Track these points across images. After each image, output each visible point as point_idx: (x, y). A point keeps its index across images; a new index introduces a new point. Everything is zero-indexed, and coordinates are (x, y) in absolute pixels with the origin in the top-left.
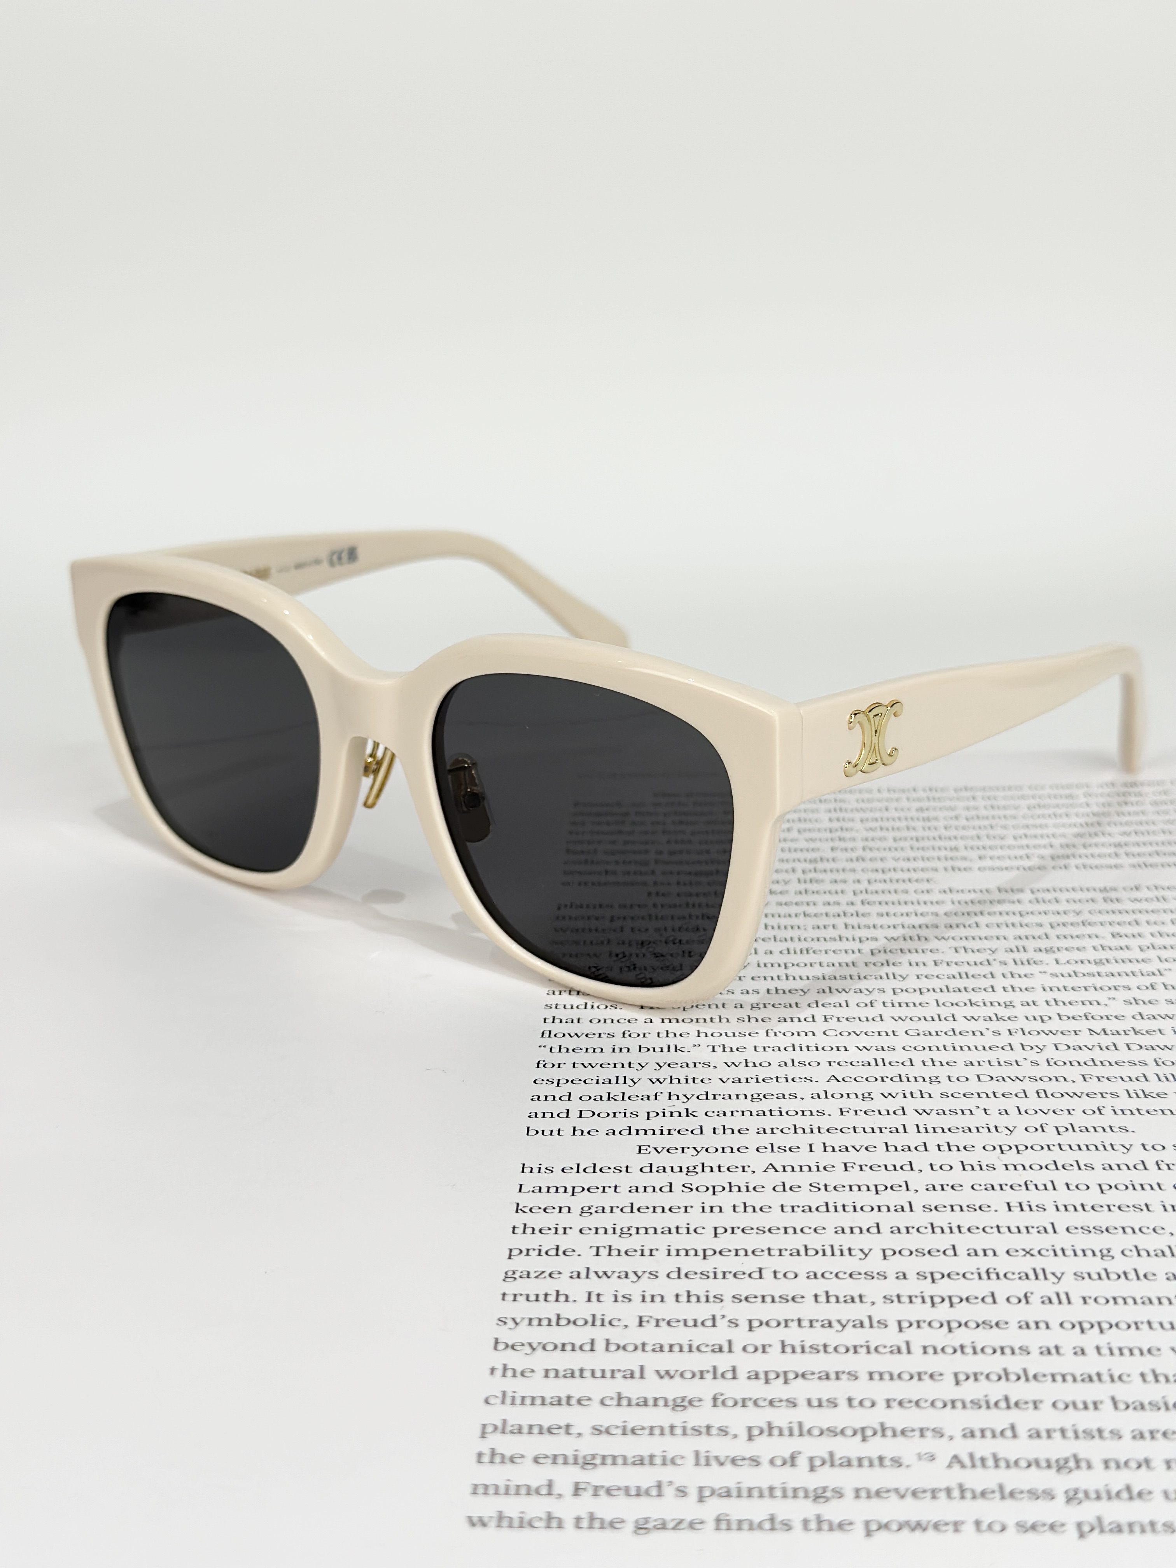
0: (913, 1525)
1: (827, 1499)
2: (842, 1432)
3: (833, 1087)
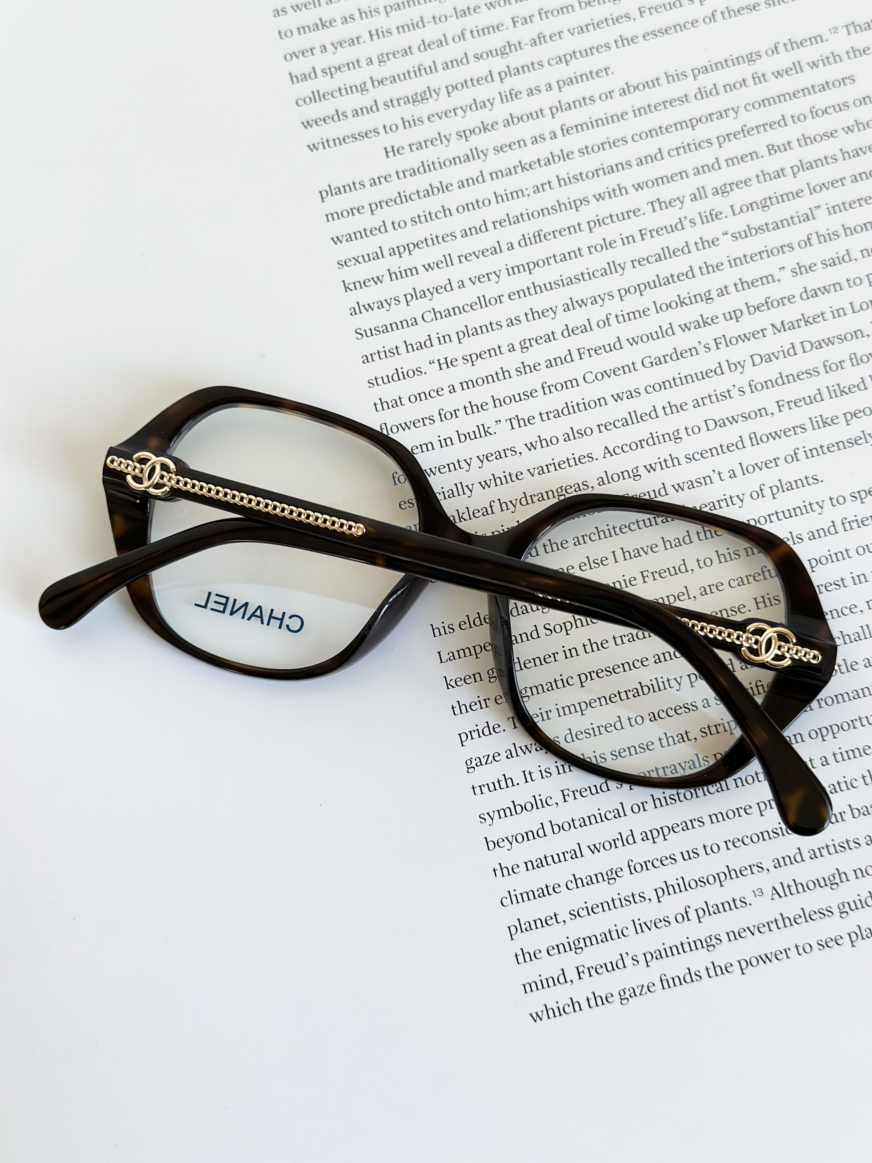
0: (764, 957)
1: (714, 947)
2: (708, 880)
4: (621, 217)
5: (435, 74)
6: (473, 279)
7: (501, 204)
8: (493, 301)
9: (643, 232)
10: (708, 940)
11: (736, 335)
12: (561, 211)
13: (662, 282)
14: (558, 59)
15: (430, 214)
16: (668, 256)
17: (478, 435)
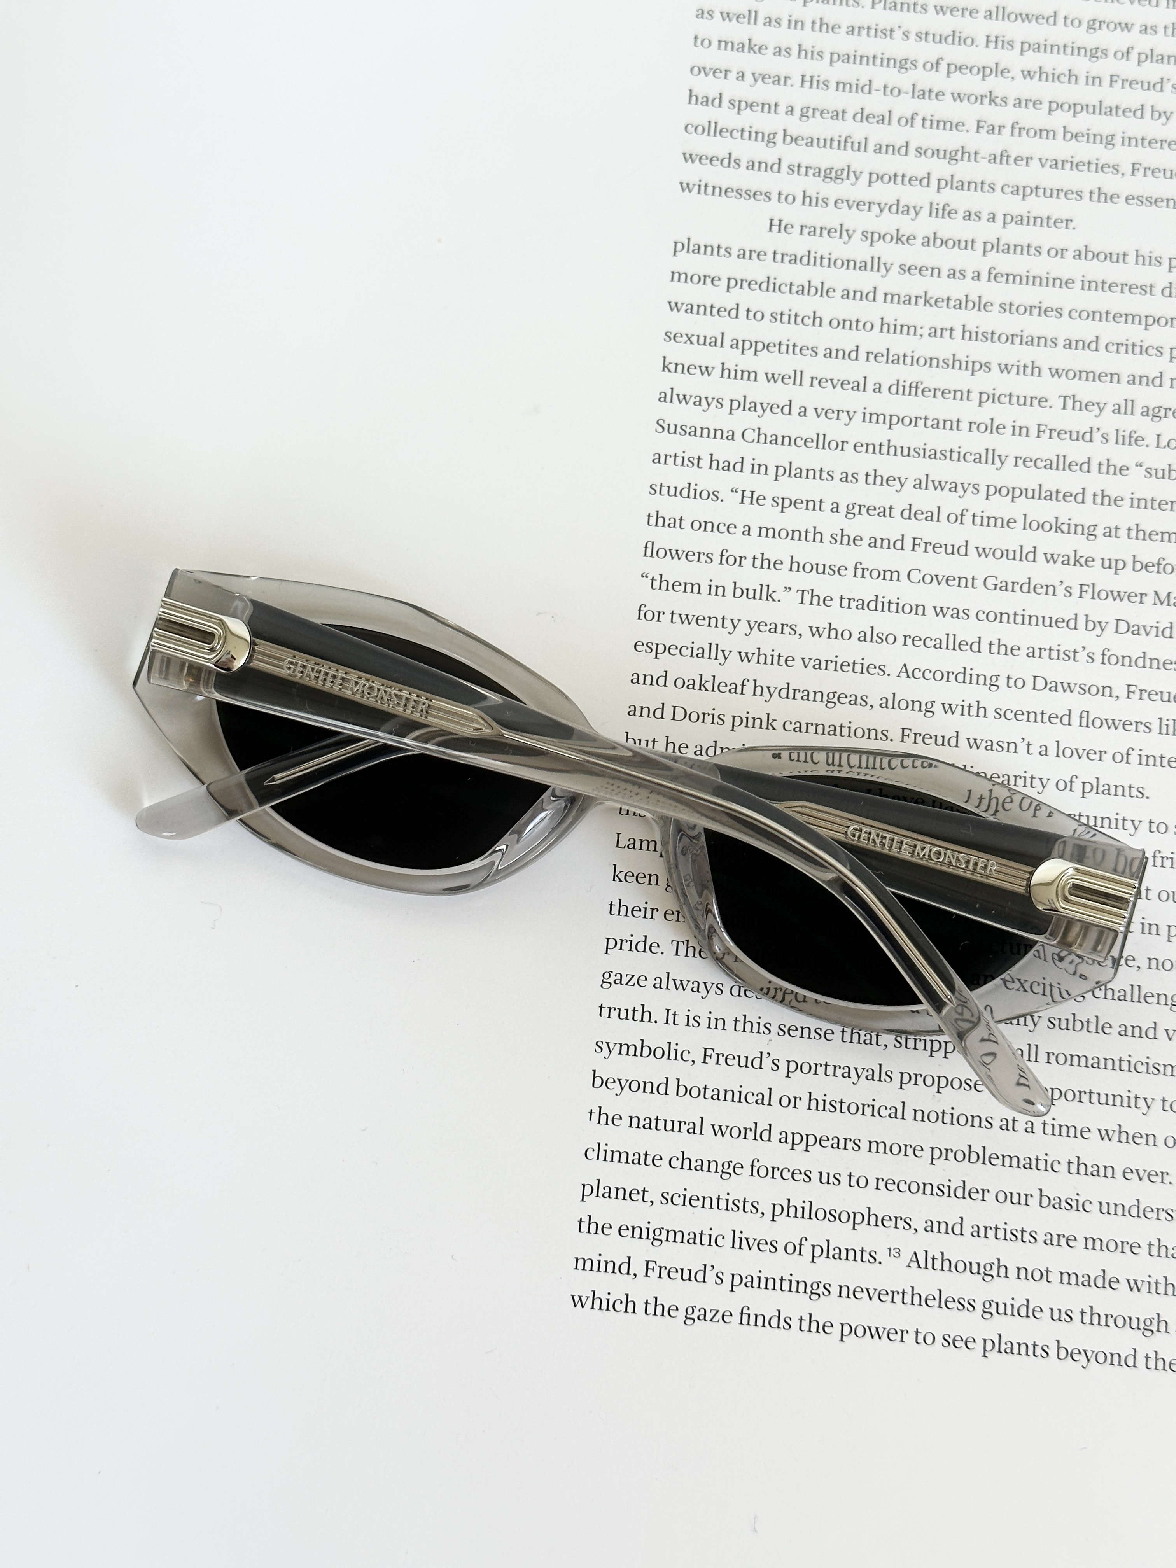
0: (874, 1330)
1: (819, 1296)
2: (840, 1216)
4: (1022, 401)
5: (862, 153)
6: (819, 411)
7: (885, 334)
8: (833, 445)
9: (1042, 428)
10: (815, 1286)
11: (1109, 589)
12: (953, 368)
13: (1043, 495)
14: (1015, 188)
15: (796, 315)
16: (1061, 466)
17: (758, 596)
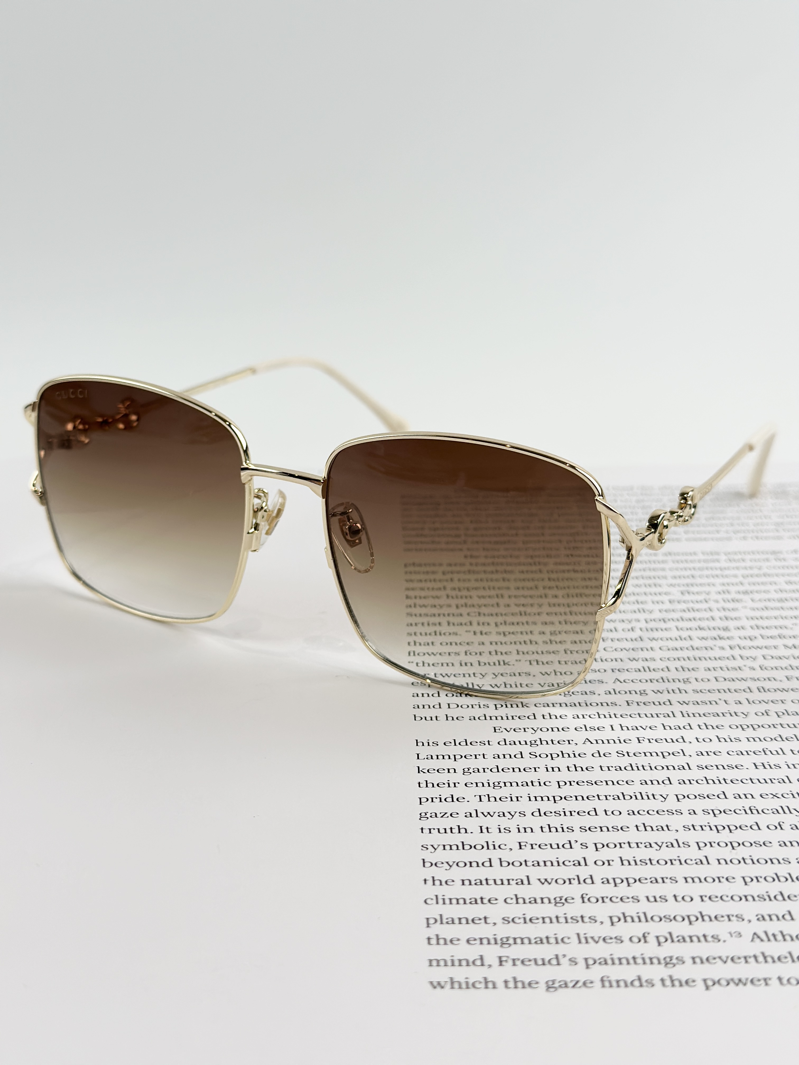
0: (737, 981)
1: (674, 966)
2: (675, 918)
3: (618, 687)
10: (668, 959)
11: (749, 646)
16: (692, 611)
